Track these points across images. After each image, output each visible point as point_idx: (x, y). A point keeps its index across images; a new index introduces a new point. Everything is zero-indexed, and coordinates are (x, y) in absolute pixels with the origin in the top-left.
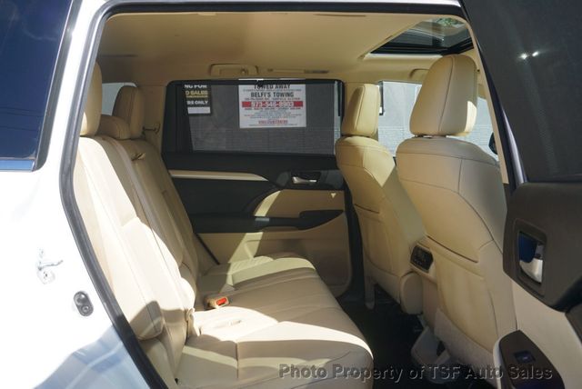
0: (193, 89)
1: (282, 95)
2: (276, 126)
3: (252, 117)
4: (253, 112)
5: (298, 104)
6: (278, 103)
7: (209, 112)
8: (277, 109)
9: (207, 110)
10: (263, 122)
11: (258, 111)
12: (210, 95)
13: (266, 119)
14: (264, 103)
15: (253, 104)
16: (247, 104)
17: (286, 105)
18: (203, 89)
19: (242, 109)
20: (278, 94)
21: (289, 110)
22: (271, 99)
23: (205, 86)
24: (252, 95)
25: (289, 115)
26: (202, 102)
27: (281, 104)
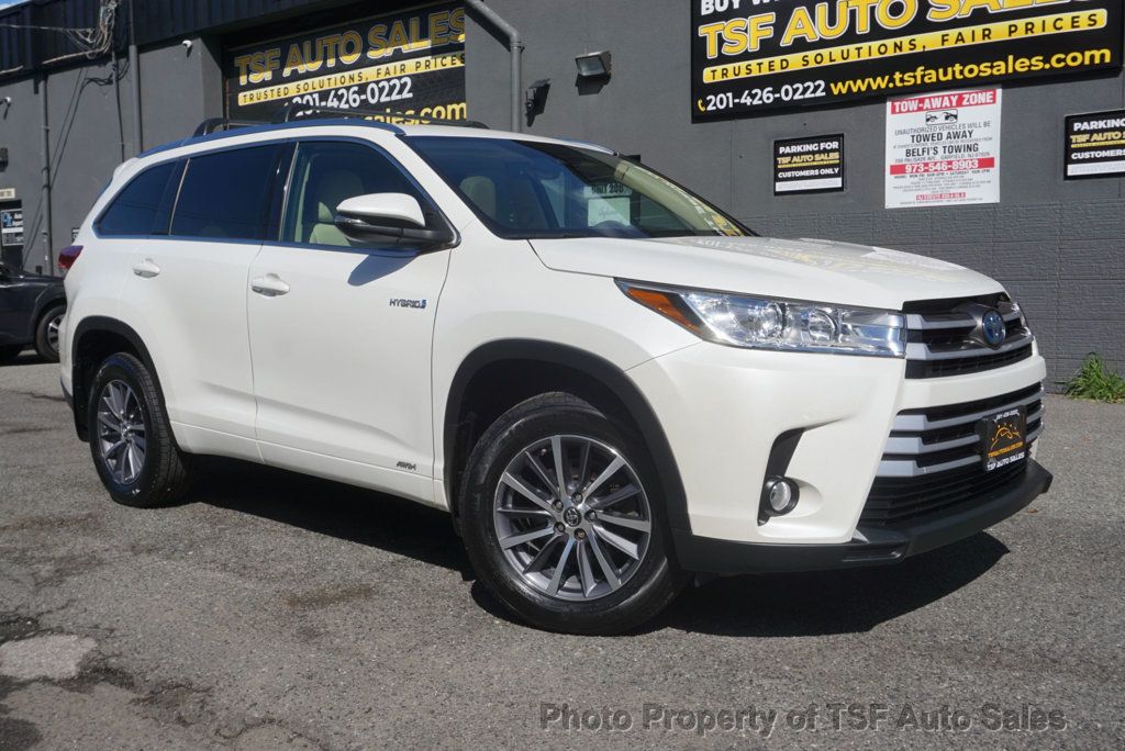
0: (819, 152)
1: (958, 149)
2: (945, 203)
3: (906, 189)
4: (907, 180)
5: (986, 163)
6: (950, 163)
7: (840, 185)
8: (947, 174)
9: (837, 182)
10: (923, 197)
11: (916, 179)
12: (842, 158)
13: (928, 192)
14: (926, 165)
15: (908, 169)
16: (898, 170)
17: (964, 165)
18: (833, 150)
19: (890, 179)
20: (951, 149)
21: (970, 175)
22: (938, 158)
23: (835, 145)
24: (908, 152)
25: (968, 183)
26: (830, 171)
27: (955, 166)
